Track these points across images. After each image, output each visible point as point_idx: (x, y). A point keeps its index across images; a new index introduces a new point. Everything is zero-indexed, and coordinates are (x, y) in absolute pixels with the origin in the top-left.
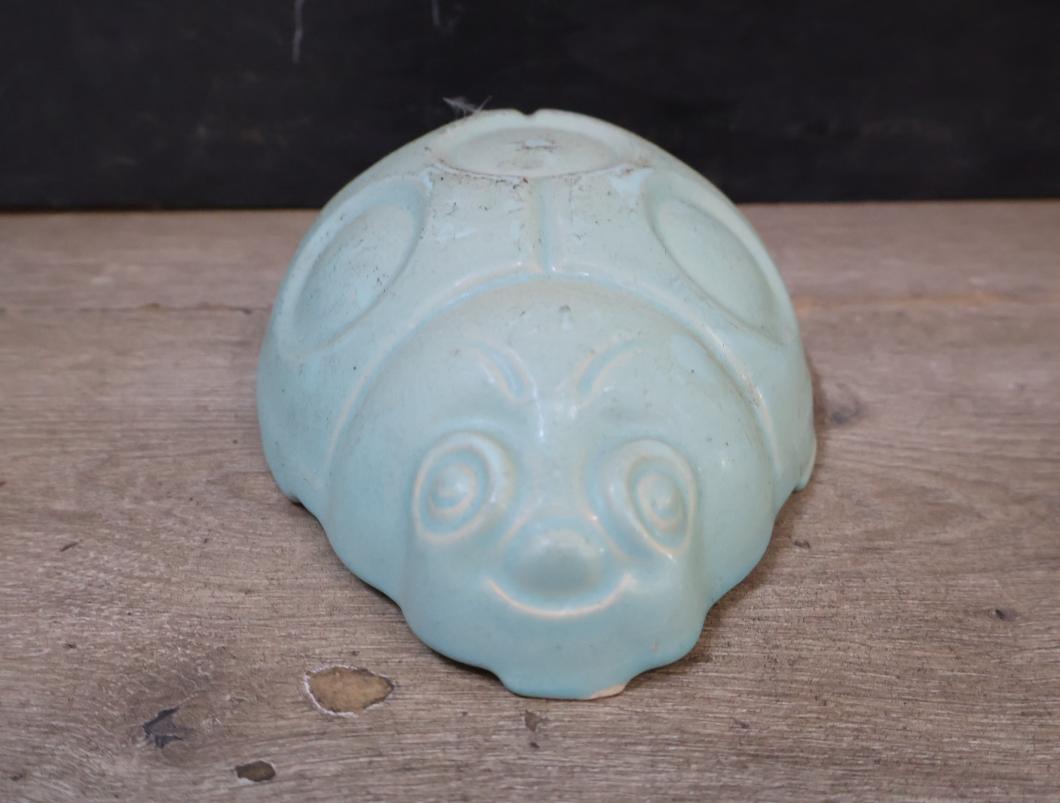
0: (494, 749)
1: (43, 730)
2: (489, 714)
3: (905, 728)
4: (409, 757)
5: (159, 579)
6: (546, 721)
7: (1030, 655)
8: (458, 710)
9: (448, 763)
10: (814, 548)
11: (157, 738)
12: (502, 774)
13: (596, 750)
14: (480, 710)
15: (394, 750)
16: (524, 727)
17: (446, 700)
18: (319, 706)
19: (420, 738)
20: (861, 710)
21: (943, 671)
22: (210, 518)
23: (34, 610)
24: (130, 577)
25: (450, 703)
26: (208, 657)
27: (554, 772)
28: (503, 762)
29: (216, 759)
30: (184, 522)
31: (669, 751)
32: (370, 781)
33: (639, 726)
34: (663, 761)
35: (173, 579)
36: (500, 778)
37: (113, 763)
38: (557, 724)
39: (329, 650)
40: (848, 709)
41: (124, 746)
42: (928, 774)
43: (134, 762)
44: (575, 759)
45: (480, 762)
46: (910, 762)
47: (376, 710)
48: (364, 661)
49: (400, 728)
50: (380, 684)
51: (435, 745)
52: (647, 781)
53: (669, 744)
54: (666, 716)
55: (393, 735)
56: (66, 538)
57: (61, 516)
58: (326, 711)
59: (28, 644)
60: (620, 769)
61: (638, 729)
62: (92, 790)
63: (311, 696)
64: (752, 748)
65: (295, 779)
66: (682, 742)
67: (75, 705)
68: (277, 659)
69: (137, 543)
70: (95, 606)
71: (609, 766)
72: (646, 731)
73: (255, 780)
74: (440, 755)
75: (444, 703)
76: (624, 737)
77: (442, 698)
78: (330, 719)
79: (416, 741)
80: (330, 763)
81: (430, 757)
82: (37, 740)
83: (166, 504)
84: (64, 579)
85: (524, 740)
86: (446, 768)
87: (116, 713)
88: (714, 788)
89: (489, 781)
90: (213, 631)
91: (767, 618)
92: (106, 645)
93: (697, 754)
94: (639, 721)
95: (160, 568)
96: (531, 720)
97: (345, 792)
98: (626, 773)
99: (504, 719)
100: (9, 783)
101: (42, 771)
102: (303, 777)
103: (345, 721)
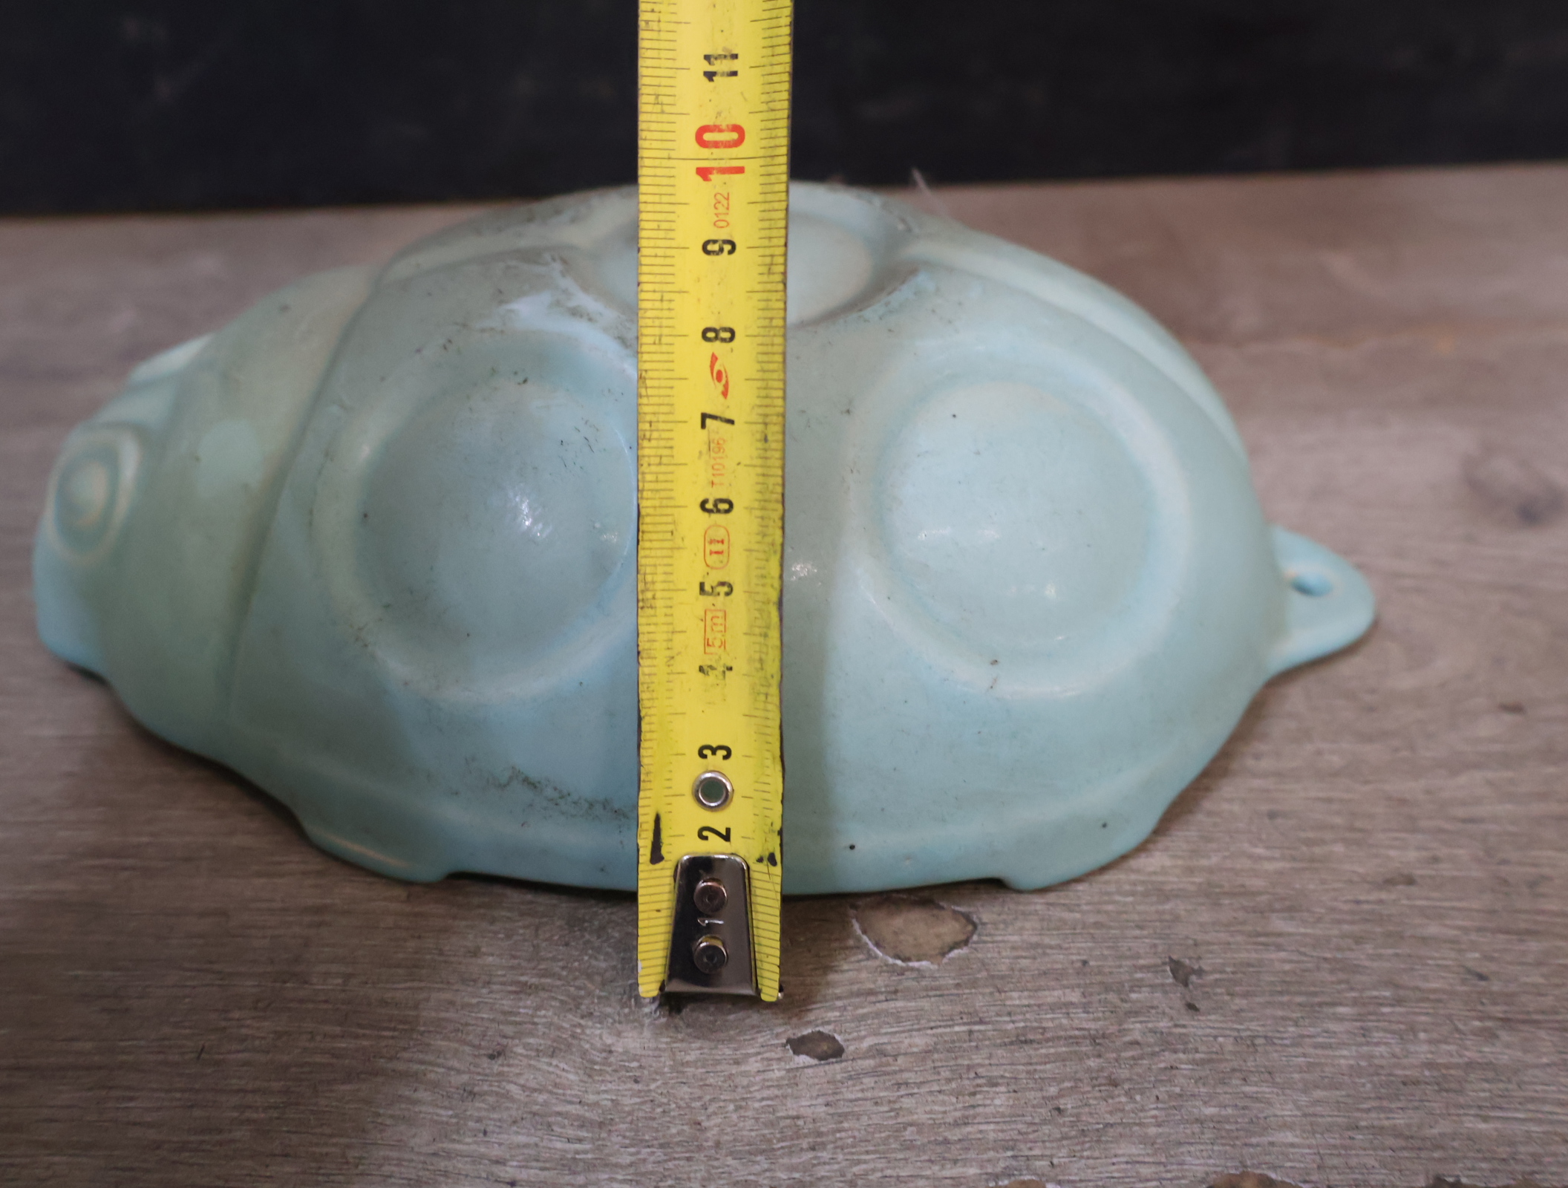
0: (1136, 1013)
1: (510, 988)
2: (1118, 963)
4: (1022, 1024)
6: (1200, 972)
8: (1074, 958)
9: (1077, 1033)
10: (1531, 713)
12: (1157, 1049)
13: (1280, 1013)
14: (1104, 958)
15: (998, 1015)
16: (1170, 980)
17: (1053, 943)
18: (879, 953)
19: (1030, 997)
25: (1060, 947)
27: (1229, 1046)
28: (1153, 1031)
29: (757, 1029)
31: (1383, 1014)
32: (977, 1059)
33: (1334, 979)
34: (1378, 1029)
36: (1154, 1054)
37: (619, 1034)
38: (1217, 976)
41: (626, 1010)
43: (647, 1033)
44: (1253, 1026)
45: (1122, 1032)
47: (959, 958)
49: (999, 983)
50: (957, 920)
51: (1053, 1007)
52: (1362, 1057)
53: (1381, 1005)
54: (1367, 963)
55: (991, 993)
60: (1320, 1040)
61: (1333, 983)
62: (601, 1072)
63: (865, 938)
64: (1499, 1008)
65: (873, 1057)
66: (1399, 1002)
71: (1303, 1036)
72: (1343, 986)
73: (820, 1058)
74: (1065, 1021)
75: (1051, 947)
76: (1315, 994)
77: (1047, 941)
78: (902, 972)
79: (1026, 1002)
80: (914, 1033)
81: (1050, 1024)
82: (506, 1004)
85: (1176, 999)
86: (1075, 1041)
87: (603, 965)
88: (1457, 1066)
89: (1141, 1057)
91: (1483, 819)
93: (1423, 1018)
94: (1332, 971)
96: (1181, 973)
97: (946, 1074)
98: (1330, 1046)
99: (1141, 968)
100: (485, 1062)
101: (526, 1046)
102: (882, 1053)
103: (920, 974)
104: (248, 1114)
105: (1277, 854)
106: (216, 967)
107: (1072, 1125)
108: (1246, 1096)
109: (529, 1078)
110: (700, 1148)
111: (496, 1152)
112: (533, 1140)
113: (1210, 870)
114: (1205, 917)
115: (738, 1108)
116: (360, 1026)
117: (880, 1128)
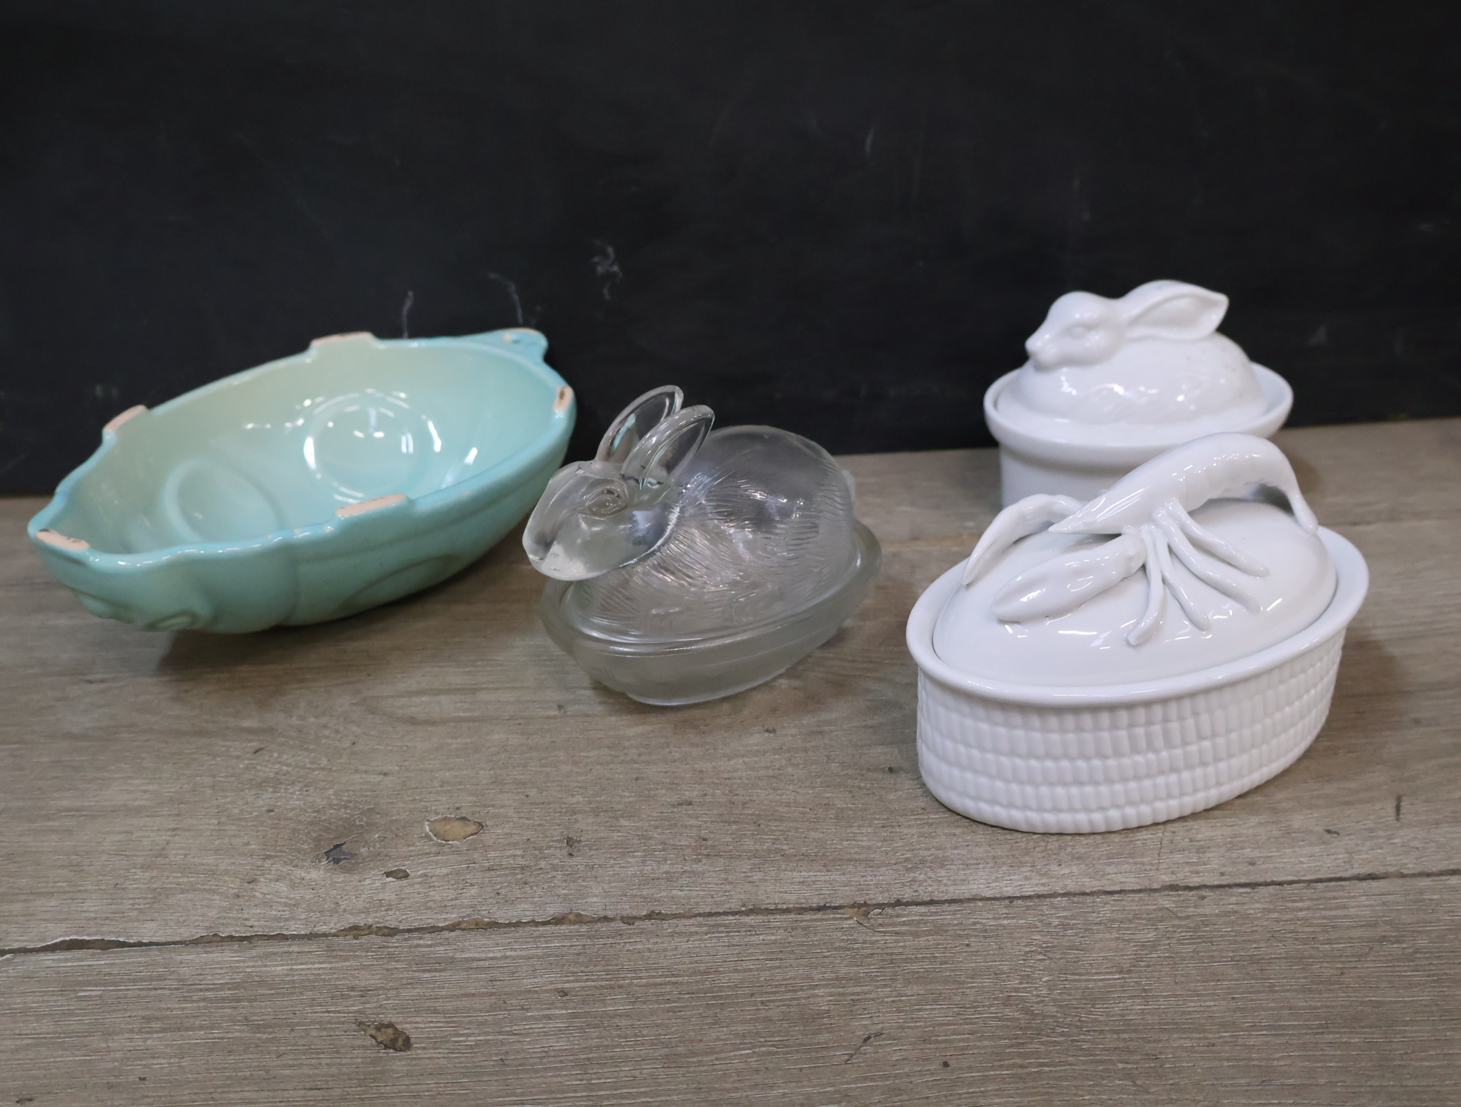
0: (545, 858)
2: (543, 839)
3: (805, 837)
4: (492, 863)
5: (323, 769)
6: (579, 842)
7: (901, 793)
8: (525, 838)
9: (516, 866)
10: (778, 733)
11: (334, 859)
12: (550, 871)
13: (609, 856)
14: (538, 837)
15: (483, 860)
16: (565, 845)
18: (435, 839)
19: (499, 853)
20: (782, 828)
21: (840, 804)
22: (355, 729)
23: (242, 790)
24: (304, 768)
25: (519, 834)
26: (361, 814)
27: (582, 868)
28: (550, 864)
29: (372, 869)
30: (337, 732)
31: (655, 855)
32: (468, 877)
33: (639, 842)
34: (650, 860)
35: (334, 769)
36: (547, 872)
37: (308, 873)
38: (587, 843)
39: (442, 807)
40: (773, 828)
41: (314, 864)
42: (812, 860)
43: (321, 872)
44: (595, 861)
45: (536, 865)
46: (803, 855)
47: (472, 840)
48: (464, 812)
49: (486, 848)
50: (475, 825)
51: (508, 857)
52: (639, 871)
53: (656, 851)
54: (656, 836)
55: (482, 853)
56: (255, 745)
57: (249, 731)
58: (440, 841)
59: (242, 811)
60: (623, 865)
61: (638, 844)
62: (297, 887)
63: (430, 833)
64: (707, 851)
65: (421, 877)
66: (664, 850)
67: (279, 843)
68: (407, 813)
69: (306, 746)
70: (284, 786)
71: (616, 864)
72: (642, 845)
73: (397, 879)
74: (512, 862)
75: (515, 834)
76: (628, 848)
77: (514, 831)
78: (444, 845)
79: (497, 855)
80: (443, 868)
81: (505, 863)
82: (259, 863)
83: (323, 720)
84: (259, 771)
85: (565, 852)
86: (515, 869)
87: (306, 847)
88: (679, 872)
89: (541, 874)
90: (364, 799)
91: (735, 778)
92: (292, 810)
93: (672, 856)
94: (639, 840)
95: (324, 762)
96: (570, 842)
97: (452, 882)
98: (626, 867)
99: (553, 841)
100: (246, 885)
101: (266, 879)
102: (427, 876)
103: (452, 846)
104: (136, 906)
105: (633, 794)
106: (123, 853)
107: (502, 899)
108: (582, 886)
109: (265, 890)
110: (337, 912)
111: (246, 916)
112: (263, 912)
113: (600, 802)
114: (591, 820)
115: (356, 898)
116: (190, 873)
117: (418, 902)
